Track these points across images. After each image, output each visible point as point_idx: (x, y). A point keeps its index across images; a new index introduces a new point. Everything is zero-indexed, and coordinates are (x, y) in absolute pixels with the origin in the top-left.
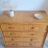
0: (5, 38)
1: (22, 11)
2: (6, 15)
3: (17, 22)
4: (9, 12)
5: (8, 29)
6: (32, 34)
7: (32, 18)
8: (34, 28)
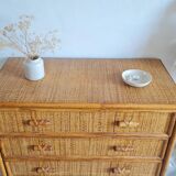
0: (7, 163)
1: (77, 59)
2: (16, 75)
3: (56, 100)
4: (28, 62)
5: (22, 129)
6: (115, 148)
7: (112, 85)
8: (122, 125)
